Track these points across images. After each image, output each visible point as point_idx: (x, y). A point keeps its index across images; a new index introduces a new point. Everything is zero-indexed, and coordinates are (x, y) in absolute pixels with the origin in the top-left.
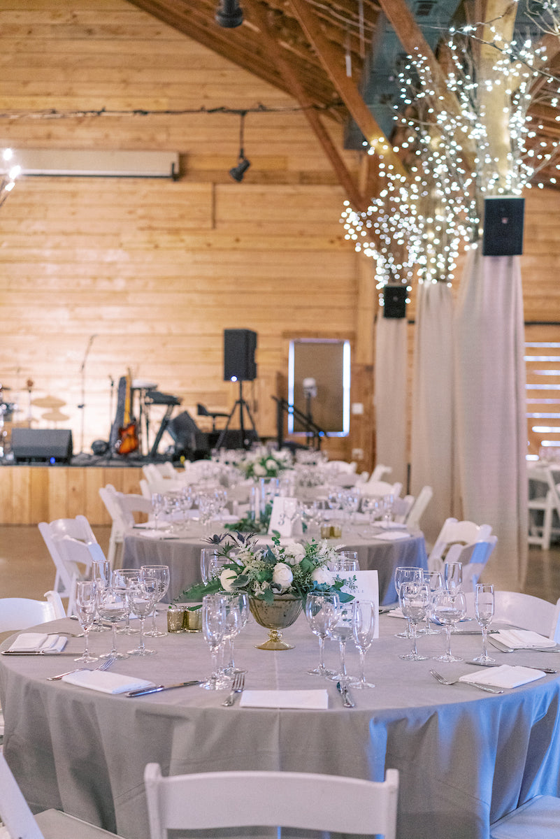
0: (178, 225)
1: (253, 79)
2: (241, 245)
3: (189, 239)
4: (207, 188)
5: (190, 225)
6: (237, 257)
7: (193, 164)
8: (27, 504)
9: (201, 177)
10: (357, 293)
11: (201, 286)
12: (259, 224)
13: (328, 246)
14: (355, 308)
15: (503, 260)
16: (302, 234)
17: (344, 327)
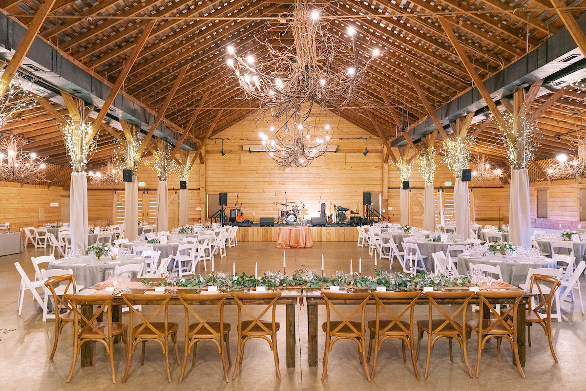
0: (337, 164)
1: (355, 126)
2: (352, 169)
3: (339, 167)
4: (344, 154)
5: (340, 164)
6: (352, 172)
7: (340, 148)
8: (317, 236)
9: (343, 151)
10: (383, 181)
11: (342, 179)
12: (357, 163)
13: (375, 169)
14: (382, 185)
15: (465, 182)
16: (368, 166)
17: (380, 190)
